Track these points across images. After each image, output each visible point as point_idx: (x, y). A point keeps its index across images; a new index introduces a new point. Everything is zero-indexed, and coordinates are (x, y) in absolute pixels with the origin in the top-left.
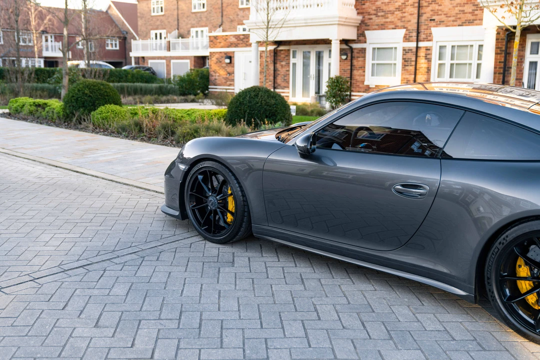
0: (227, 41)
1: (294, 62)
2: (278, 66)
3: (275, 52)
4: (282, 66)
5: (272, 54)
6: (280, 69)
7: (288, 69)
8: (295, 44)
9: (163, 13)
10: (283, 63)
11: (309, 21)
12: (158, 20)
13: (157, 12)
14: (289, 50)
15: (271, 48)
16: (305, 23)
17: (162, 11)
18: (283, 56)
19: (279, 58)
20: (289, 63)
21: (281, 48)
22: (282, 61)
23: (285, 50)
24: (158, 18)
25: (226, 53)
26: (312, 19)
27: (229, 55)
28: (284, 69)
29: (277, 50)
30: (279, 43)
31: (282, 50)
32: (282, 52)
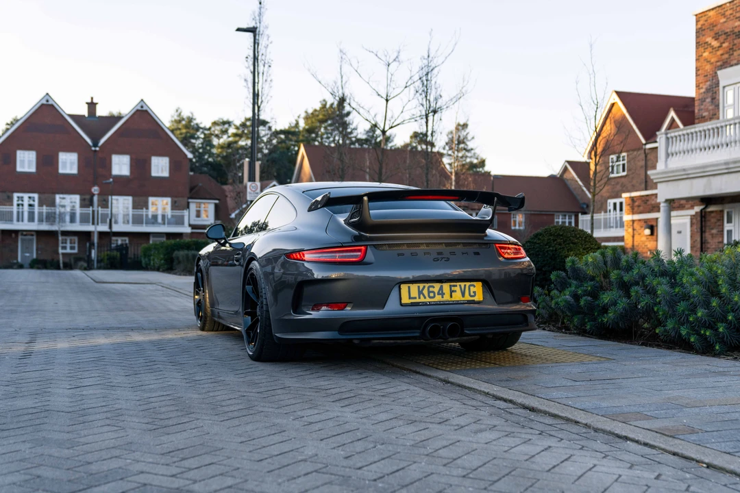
0: (649, 203)
1: (729, 228)
2: (707, 235)
3: (703, 216)
4: (712, 235)
5: (699, 219)
6: (710, 241)
7: (720, 240)
8: (730, 202)
9: (625, 174)
10: (714, 231)
11: (731, 166)
12: (618, 183)
13: (617, 173)
14: (722, 211)
15: (698, 209)
16: (727, 169)
17: (624, 170)
18: (713, 220)
19: (708, 224)
20: (723, 231)
21: (711, 208)
22: (712, 229)
23: (716, 211)
24: (619, 180)
25: (646, 221)
26: (735, 162)
27: (650, 224)
28: (716, 240)
29: (705, 212)
30: (707, 201)
31: (712, 212)
32: (713, 215)
